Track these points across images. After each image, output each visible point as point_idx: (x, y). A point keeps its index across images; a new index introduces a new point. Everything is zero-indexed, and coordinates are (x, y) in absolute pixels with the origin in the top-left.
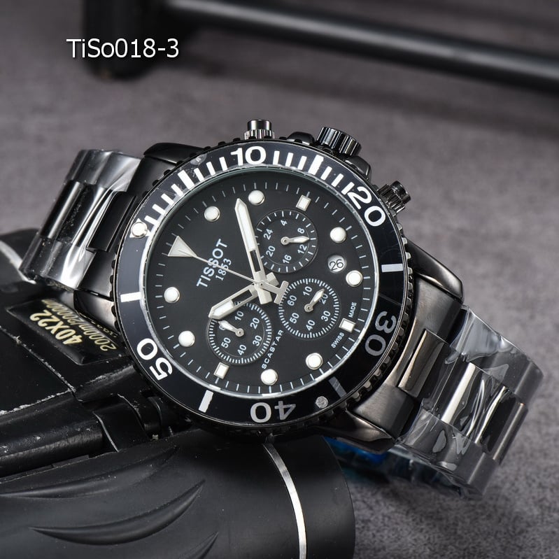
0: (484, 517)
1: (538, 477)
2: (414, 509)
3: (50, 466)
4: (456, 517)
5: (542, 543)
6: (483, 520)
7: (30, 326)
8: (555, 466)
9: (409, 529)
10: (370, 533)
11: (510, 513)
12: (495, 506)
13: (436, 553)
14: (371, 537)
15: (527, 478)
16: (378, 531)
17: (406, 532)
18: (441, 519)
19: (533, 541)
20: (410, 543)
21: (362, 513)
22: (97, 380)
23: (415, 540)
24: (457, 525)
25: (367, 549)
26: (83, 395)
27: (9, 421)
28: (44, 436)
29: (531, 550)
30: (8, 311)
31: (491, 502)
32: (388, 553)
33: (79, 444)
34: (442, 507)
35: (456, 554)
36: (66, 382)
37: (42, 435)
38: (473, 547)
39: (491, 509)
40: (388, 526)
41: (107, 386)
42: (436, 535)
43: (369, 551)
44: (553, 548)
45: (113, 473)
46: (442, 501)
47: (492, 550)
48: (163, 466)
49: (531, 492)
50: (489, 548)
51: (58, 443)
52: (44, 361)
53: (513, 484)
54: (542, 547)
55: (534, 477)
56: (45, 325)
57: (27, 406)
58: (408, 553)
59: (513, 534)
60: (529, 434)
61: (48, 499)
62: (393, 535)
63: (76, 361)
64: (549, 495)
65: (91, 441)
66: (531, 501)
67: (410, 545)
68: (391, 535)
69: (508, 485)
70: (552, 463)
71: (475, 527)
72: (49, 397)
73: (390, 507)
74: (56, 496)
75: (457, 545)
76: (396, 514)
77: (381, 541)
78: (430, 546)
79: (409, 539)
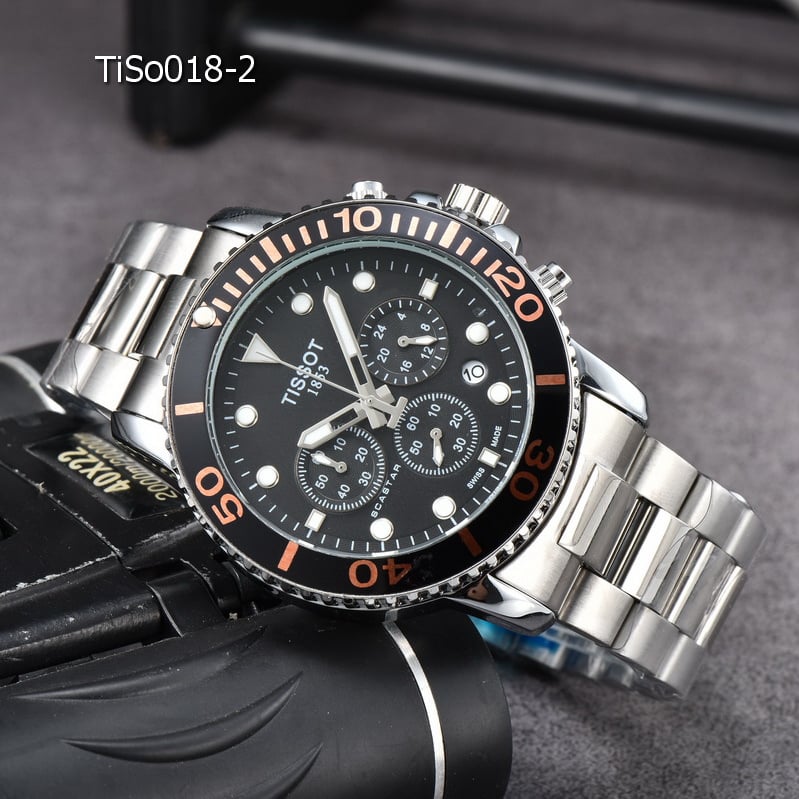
0: (690, 723)
1: (765, 669)
2: (593, 714)
3: (88, 658)
4: (652, 725)
5: (772, 757)
6: (690, 727)
7: (58, 469)
8: (789, 653)
9: (588, 741)
10: (534, 748)
11: (727, 718)
12: (705, 709)
13: (626, 773)
14: (535, 754)
15: (750, 670)
16: (545, 745)
17: (583, 745)
18: (631, 727)
19: (759, 755)
20: (589, 759)
21: (521, 720)
22: (152, 540)
23: (596, 756)
24: (653, 735)
25: (530, 770)
26: (133, 560)
27: (31, 597)
28: (81, 616)
29: (757, 766)
30: (27, 450)
31: (700, 704)
32: (559, 775)
33: (127, 627)
34: (632, 711)
35: (653, 773)
36: (109, 543)
37: (76, 615)
38: (677, 765)
39: (701, 712)
40: (559, 738)
41: (165, 548)
42: (625, 749)
43: (531, 773)
44: (787, 764)
45: (175, 664)
46: (632, 703)
47: (703, 767)
48: (244, 654)
49: (755, 689)
50: (699, 765)
51: (100, 626)
52: (79, 516)
53: (730, 679)
54: (773, 763)
55: (759, 668)
56: (79, 467)
57: (55, 576)
58: (586, 774)
59: (731, 745)
60: (751, 610)
61: (86, 701)
62: (566, 749)
63: (122, 514)
64: (779, 692)
65: (145, 623)
66: (755, 701)
67: (589, 763)
68: (562, 749)
69: (723, 680)
70: (785, 649)
71: (678, 737)
72: (86, 564)
73: (561, 712)
74: (97, 696)
75: (654, 761)
76: (569, 722)
77: (550, 758)
78: (616, 763)
79: (588, 754)
